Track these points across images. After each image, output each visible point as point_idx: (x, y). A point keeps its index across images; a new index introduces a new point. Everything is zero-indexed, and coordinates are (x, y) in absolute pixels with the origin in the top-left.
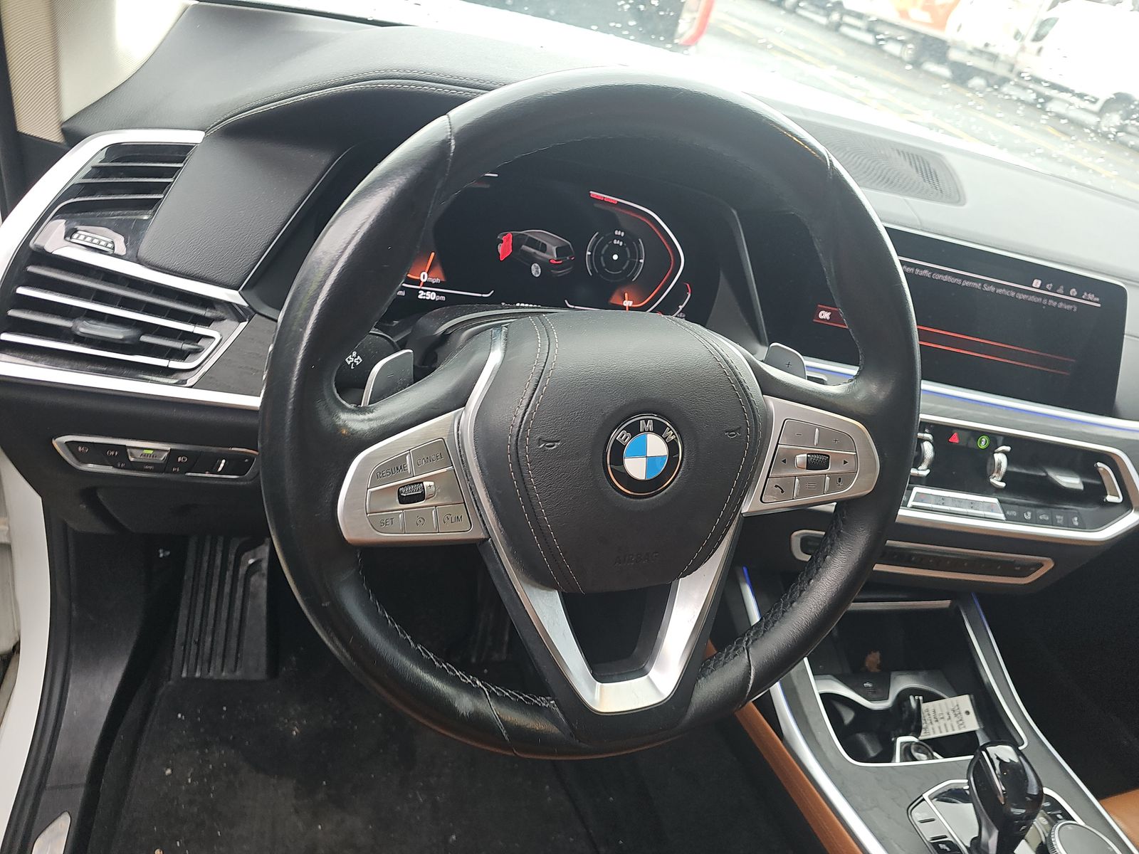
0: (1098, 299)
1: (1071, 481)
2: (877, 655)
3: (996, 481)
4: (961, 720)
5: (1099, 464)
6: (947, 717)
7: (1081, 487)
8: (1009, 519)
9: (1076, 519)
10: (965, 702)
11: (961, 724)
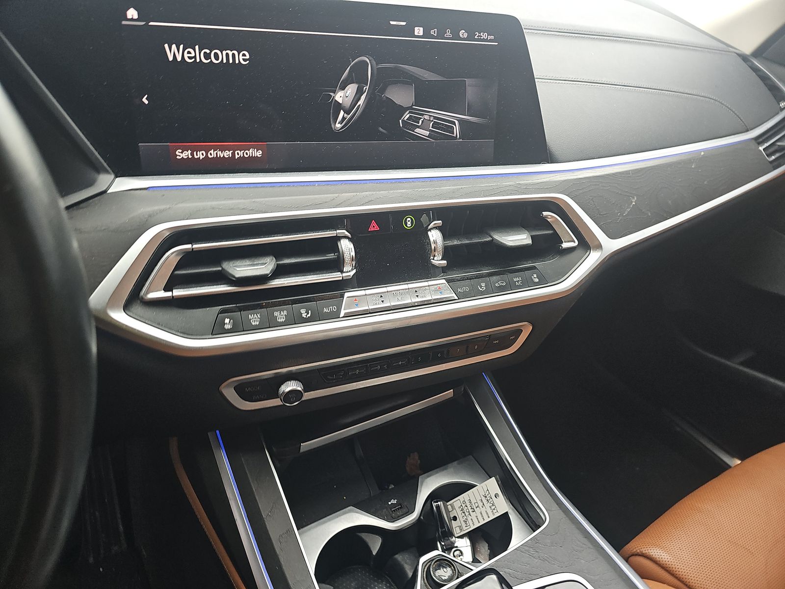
0: (492, 37)
1: (519, 239)
2: (416, 456)
3: (438, 261)
4: (493, 505)
5: (545, 213)
6: (481, 504)
7: (529, 241)
8: (462, 297)
9: (535, 276)
10: (492, 485)
11: (494, 509)
